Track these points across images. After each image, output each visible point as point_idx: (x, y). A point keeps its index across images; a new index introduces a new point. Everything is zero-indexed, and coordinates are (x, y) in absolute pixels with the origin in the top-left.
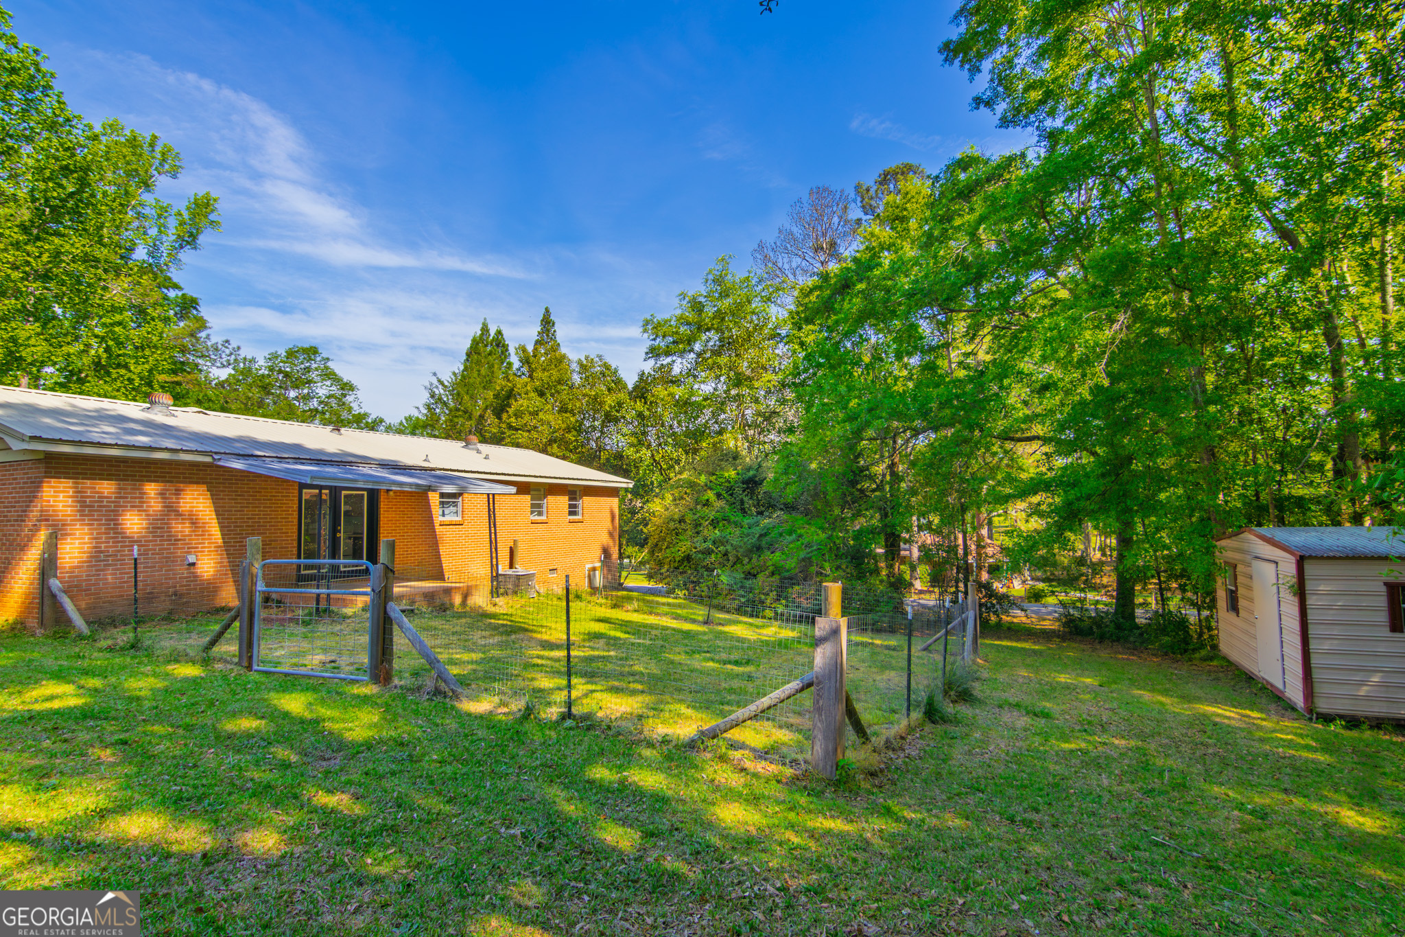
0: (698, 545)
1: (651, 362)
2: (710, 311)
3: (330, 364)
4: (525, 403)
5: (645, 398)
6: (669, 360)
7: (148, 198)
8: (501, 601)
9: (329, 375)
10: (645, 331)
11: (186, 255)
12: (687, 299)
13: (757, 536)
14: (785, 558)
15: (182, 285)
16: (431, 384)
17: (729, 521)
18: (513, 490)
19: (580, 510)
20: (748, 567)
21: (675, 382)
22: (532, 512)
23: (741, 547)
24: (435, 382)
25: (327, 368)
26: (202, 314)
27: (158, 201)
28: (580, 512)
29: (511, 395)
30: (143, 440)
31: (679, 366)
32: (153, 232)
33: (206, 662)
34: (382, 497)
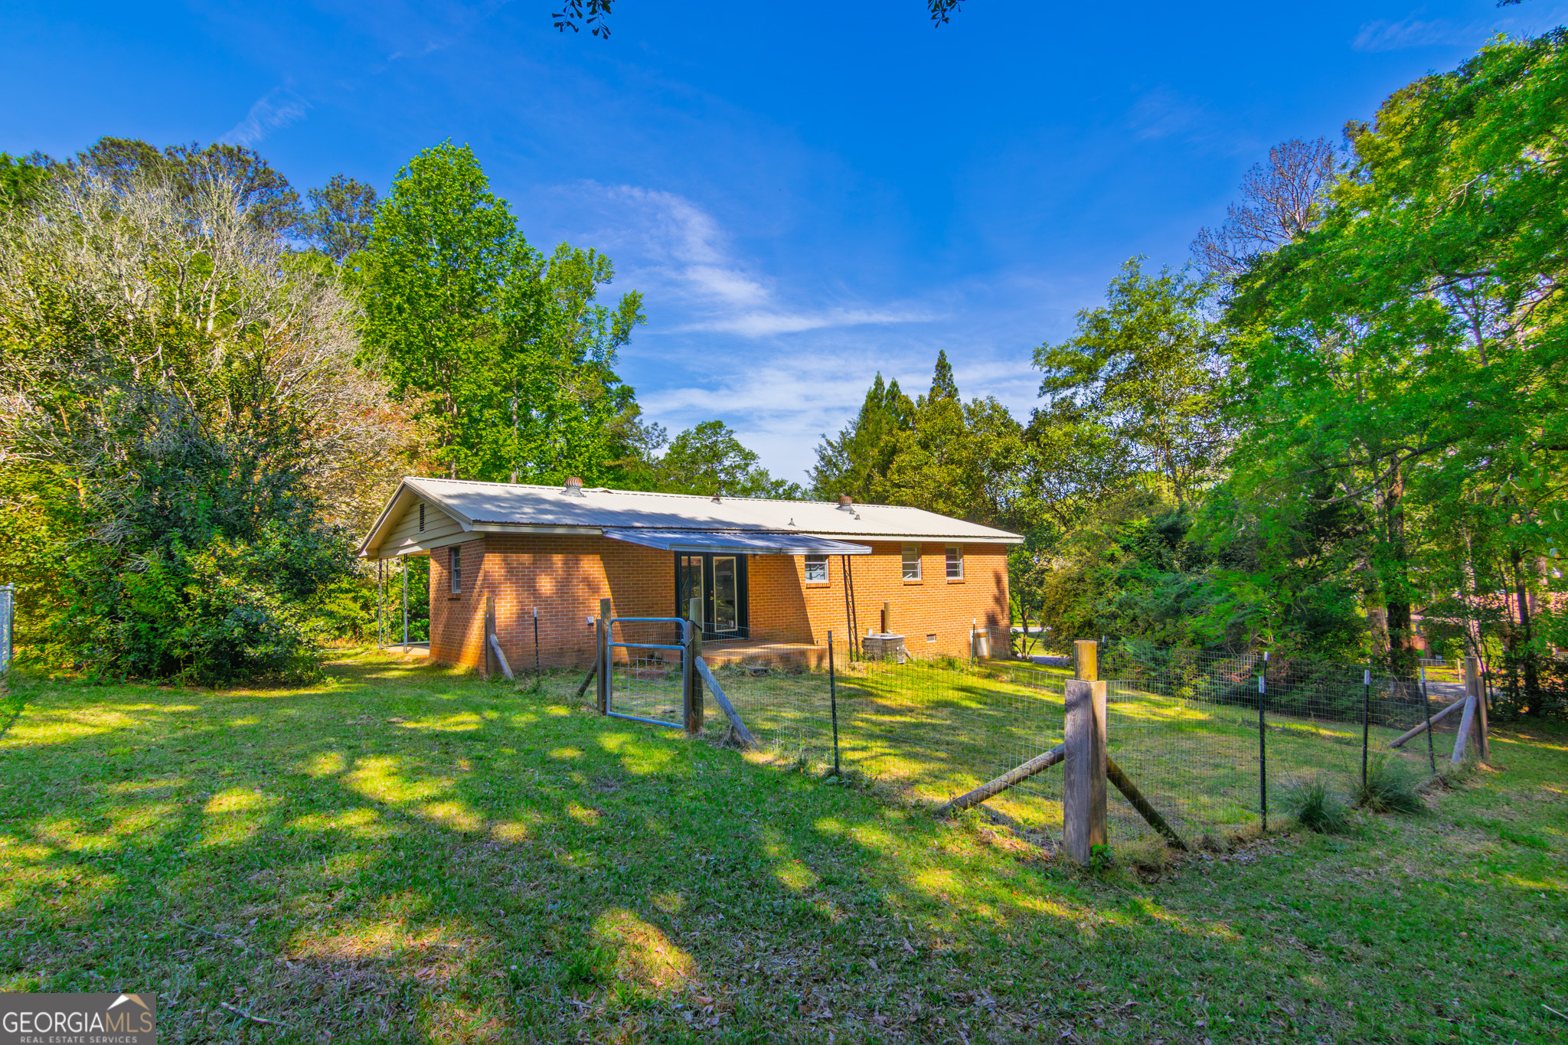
0: (1100, 607)
1: (1047, 399)
2: (1115, 328)
3: (734, 436)
4: (908, 458)
5: (1038, 440)
6: (1068, 393)
7: (590, 305)
8: (860, 665)
9: (736, 447)
10: (1037, 362)
11: (621, 351)
12: (1087, 318)
13: (1173, 597)
14: (1210, 623)
15: (621, 378)
16: (821, 446)
17: (1138, 578)
18: (868, 550)
19: (961, 570)
20: (1163, 634)
21: (1075, 418)
22: (905, 574)
23: (1152, 610)
24: (825, 444)
25: (731, 440)
26: (637, 402)
27: (597, 307)
28: (961, 572)
29: (894, 451)
30: (550, 517)
31: (1081, 397)
32: (595, 335)
33: (574, 706)
34: (750, 562)
